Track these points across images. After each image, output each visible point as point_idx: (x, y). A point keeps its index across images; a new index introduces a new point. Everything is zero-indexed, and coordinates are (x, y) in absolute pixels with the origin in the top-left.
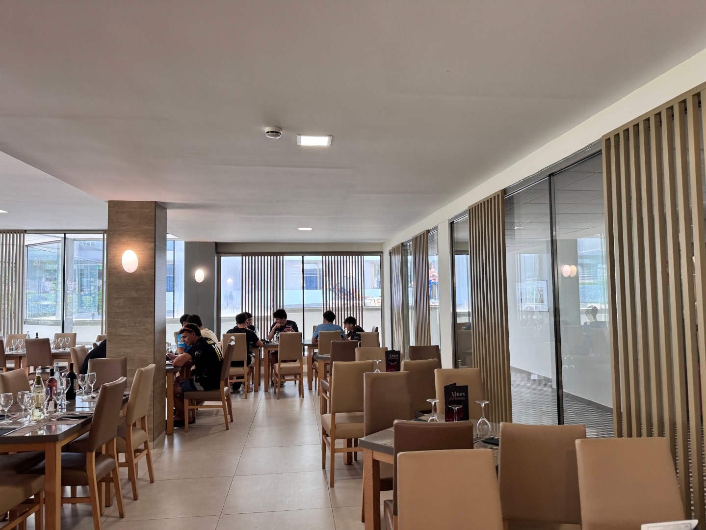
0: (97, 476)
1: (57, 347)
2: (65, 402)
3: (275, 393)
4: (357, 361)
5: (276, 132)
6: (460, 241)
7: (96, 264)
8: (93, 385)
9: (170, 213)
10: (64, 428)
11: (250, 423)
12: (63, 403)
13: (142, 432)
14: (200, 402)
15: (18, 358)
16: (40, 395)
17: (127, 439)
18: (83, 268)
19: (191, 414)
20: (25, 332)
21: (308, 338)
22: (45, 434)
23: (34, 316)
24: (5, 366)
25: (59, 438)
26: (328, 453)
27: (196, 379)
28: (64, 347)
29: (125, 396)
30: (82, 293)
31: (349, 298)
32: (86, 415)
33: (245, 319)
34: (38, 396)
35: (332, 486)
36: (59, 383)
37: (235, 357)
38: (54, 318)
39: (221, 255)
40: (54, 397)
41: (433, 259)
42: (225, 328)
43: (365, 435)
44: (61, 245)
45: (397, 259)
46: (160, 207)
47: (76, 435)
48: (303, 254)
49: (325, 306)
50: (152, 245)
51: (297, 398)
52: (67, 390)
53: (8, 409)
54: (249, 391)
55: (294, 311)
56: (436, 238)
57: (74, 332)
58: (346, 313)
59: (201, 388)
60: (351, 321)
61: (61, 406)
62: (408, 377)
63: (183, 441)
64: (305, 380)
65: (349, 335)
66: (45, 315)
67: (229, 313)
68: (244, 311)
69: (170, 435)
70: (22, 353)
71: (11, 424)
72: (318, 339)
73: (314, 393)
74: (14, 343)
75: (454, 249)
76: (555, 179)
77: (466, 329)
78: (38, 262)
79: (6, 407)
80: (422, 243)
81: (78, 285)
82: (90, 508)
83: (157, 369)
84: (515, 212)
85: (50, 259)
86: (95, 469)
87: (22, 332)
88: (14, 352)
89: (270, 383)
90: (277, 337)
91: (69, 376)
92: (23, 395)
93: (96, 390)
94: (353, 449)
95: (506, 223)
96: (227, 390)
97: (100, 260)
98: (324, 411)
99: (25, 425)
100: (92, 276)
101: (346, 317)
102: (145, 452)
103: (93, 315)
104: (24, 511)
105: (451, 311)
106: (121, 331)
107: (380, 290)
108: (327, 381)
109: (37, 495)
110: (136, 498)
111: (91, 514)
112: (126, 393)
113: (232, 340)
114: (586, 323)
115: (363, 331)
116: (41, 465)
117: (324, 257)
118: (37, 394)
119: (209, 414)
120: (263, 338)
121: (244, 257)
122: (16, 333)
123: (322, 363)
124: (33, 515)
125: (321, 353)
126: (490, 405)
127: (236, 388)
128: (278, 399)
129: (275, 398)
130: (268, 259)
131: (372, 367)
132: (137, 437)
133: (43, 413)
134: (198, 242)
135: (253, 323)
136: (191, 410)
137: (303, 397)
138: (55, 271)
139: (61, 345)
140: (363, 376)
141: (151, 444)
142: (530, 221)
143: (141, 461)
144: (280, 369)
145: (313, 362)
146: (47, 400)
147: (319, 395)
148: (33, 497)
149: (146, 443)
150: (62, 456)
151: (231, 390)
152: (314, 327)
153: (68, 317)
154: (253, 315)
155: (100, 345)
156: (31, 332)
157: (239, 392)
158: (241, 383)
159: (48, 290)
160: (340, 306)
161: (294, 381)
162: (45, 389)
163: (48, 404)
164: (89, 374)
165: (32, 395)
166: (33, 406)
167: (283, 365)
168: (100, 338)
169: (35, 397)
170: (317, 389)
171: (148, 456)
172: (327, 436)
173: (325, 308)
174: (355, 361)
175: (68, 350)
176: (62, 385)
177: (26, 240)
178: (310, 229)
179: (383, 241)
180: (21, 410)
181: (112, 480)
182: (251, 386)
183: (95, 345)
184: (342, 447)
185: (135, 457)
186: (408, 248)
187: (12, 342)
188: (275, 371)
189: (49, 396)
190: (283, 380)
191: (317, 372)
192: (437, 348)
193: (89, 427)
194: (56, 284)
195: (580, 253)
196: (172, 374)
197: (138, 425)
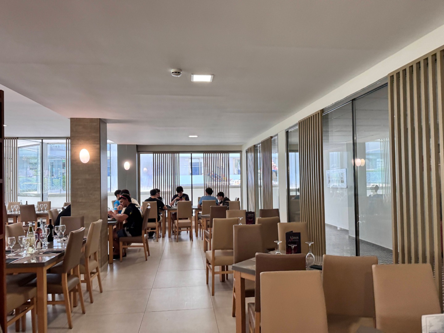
0: (69, 288)
1: (39, 210)
2: (48, 243)
3: (175, 238)
4: (227, 218)
5: (178, 73)
6: (293, 143)
7: (61, 159)
8: (64, 232)
9: (109, 126)
10: (47, 259)
11: (160, 256)
12: (46, 243)
13: (95, 262)
14: (129, 243)
15: (15, 217)
16: (32, 238)
17: (86, 265)
18: (53, 162)
19: (124, 251)
20: (19, 201)
21: (195, 205)
22: (35, 262)
23: (24, 191)
24: (8, 222)
25: (45, 264)
26: (210, 274)
27: (127, 229)
28: (44, 210)
29: (84, 239)
30: (53, 177)
31: (220, 180)
32: (61, 251)
33: (156, 193)
34: (31, 239)
35: (213, 295)
36: (43, 231)
37: (151, 216)
38: (36, 193)
39: (140, 153)
40: (41, 240)
41: (275, 155)
42: (143, 198)
43: (234, 263)
44: (39, 147)
45: (251, 156)
46: (102, 122)
47: (55, 263)
48: (191, 152)
49: (205, 185)
50: (98, 146)
51: (189, 242)
52: (48, 235)
53: (12, 246)
54: (159, 237)
55: (186, 188)
56: (276, 141)
57: (49, 201)
58: (218, 189)
59: (130, 235)
60: (221, 194)
61: (45, 246)
62: (261, 227)
63: (119, 268)
64: (194, 230)
65: (221, 203)
66: (30, 191)
67: (146, 190)
68: (155, 188)
69: (111, 264)
70: (18, 214)
71: (15, 256)
72: (202, 205)
73: (199, 238)
74: (13, 207)
75: (288, 149)
76: (356, 102)
77: (294, 199)
78: (25, 158)
79: (11, 246)
80: (268, 145)
81: (50, 172)
82: (64, 307)
83: (103, 223)
84: (329, 125)
85: (32, 156)
86: (67, 284)
87: (17, 201)
88: (13, 213)
89: (172, 233)
90: (176, 204)
91: (49, 227)
92: (21, 239)
93: (66, 236)
94: (225, 272)
95: (323, 132)
96: (146, 236)
97: (64, 157)
98: (206, 250)
99: (24, 257)
100: (59, 166)
101: (219, 192)
102: (97, 274)
103: (61, 190)
104: (24, 309)
105: (286, 188)
106: (80, 200)
107: (240, 175)
108: (208, 231)
109: (32, 299)
110: (92, 302)
111: (66, 311)
112: (85, 237)
113: (148, 205)
114: (370, 195)
115: (229, 200)
116: (34, 281)
117: (205, 154)
118: (30, 238)
119: (135, 251)
120: (167, 205)
121: (154, 154)
122: (14, 201)
123: (205, 220)
124: (30, 312)
125: (203, 214)
126: (314, 245)
127: (151, 235)
128: (177, 242)
129: (175, 241)
130: (169, 155)
131: (237, 222)
132: (92, 265)
133: (34, 249)
134: (125, 145)
135: (161, 195)
136: (124, 248)
137: (192, 241)
138: (36, 164)
139: (42, 209)
140: (233, 227)
141: (100, 269)
142: (337, 130)
143: (94, 280)
144: (178, 223)
145: (198, 219)
146: (36, 241)
147: (202, 239)
148: (29, 301)
149: (97, 269)
150: (47, 276)
151: (148, 237)
152: (199, 198)
153: (45, 192)
154: (161, 191)
155: (67, 208)
156: (23, 200)
157: (152, 238)
158: (153, 232)
159: (31, 175)
160: (215, 185)
161: (186, 231)
162: (35, 234)
163: (37, 244)
164: (60, 226)
165: (27, 238)
166: (28, 245)
167: (180, 221)
168: (65, 204)
169: (29, 240)
170: (201, 236)
171: (98, 276)
172: (210, 264)
173: (205, 187)
174: (226, 218)
175: (46, 212)
176: (45, 233)
177: (18, 144)
178: (196, 136)
179: (241, 144)
180: (21, 248)
181: (77, 291)
182: (160, 234)
183: (63, 208)
184: (219, 271)
185: (91, 277)
186: (258, 148)
187: (12, 207)
188: (175, 225)
189: (37, 239)
190: (180, 230)
191: (201, 226)
192: (277, 211)
193: (63, 258)
194: (37, 172)
195: (367, 151)
196: (112, 226)
197: (92, 257)
